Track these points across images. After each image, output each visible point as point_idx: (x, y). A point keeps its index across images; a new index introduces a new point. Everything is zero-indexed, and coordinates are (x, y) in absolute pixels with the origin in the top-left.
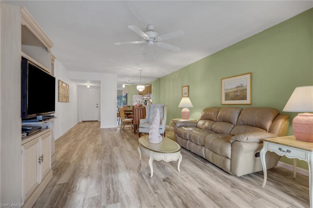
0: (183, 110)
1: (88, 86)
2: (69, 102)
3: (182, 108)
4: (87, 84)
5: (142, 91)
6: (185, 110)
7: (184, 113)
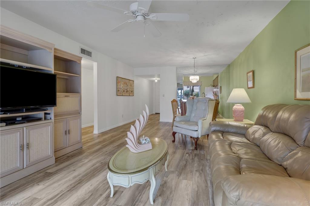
0: (234, 107)
1: (156, 81)
2: (133, 96)
3: (233, 104)
4: (154, 79)
5: (196, 82)
6: (239, 107)
7: (235, 111)
